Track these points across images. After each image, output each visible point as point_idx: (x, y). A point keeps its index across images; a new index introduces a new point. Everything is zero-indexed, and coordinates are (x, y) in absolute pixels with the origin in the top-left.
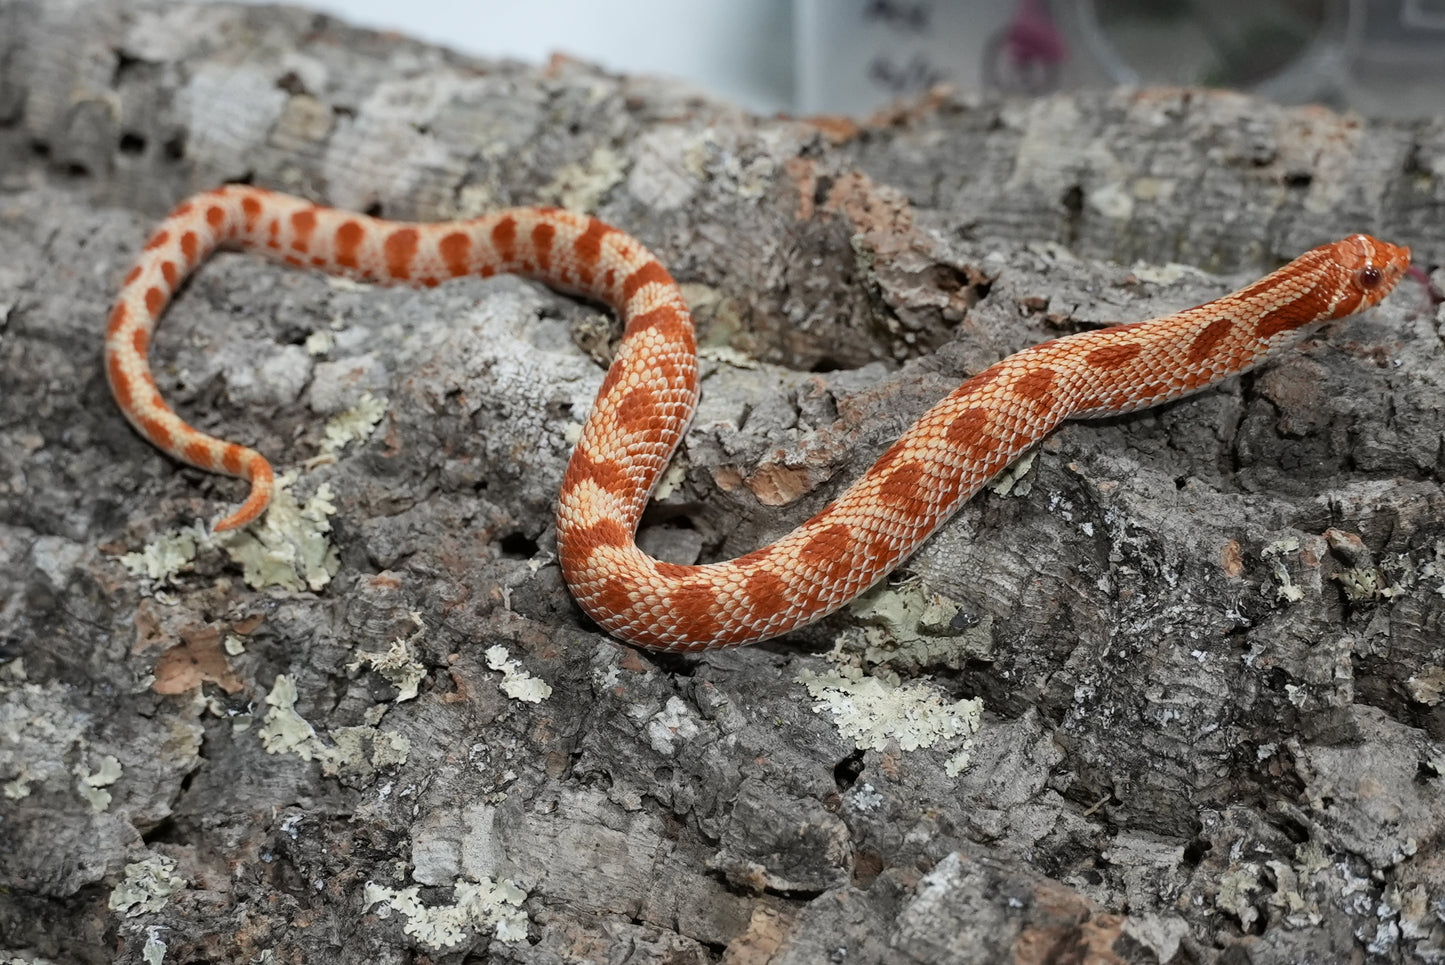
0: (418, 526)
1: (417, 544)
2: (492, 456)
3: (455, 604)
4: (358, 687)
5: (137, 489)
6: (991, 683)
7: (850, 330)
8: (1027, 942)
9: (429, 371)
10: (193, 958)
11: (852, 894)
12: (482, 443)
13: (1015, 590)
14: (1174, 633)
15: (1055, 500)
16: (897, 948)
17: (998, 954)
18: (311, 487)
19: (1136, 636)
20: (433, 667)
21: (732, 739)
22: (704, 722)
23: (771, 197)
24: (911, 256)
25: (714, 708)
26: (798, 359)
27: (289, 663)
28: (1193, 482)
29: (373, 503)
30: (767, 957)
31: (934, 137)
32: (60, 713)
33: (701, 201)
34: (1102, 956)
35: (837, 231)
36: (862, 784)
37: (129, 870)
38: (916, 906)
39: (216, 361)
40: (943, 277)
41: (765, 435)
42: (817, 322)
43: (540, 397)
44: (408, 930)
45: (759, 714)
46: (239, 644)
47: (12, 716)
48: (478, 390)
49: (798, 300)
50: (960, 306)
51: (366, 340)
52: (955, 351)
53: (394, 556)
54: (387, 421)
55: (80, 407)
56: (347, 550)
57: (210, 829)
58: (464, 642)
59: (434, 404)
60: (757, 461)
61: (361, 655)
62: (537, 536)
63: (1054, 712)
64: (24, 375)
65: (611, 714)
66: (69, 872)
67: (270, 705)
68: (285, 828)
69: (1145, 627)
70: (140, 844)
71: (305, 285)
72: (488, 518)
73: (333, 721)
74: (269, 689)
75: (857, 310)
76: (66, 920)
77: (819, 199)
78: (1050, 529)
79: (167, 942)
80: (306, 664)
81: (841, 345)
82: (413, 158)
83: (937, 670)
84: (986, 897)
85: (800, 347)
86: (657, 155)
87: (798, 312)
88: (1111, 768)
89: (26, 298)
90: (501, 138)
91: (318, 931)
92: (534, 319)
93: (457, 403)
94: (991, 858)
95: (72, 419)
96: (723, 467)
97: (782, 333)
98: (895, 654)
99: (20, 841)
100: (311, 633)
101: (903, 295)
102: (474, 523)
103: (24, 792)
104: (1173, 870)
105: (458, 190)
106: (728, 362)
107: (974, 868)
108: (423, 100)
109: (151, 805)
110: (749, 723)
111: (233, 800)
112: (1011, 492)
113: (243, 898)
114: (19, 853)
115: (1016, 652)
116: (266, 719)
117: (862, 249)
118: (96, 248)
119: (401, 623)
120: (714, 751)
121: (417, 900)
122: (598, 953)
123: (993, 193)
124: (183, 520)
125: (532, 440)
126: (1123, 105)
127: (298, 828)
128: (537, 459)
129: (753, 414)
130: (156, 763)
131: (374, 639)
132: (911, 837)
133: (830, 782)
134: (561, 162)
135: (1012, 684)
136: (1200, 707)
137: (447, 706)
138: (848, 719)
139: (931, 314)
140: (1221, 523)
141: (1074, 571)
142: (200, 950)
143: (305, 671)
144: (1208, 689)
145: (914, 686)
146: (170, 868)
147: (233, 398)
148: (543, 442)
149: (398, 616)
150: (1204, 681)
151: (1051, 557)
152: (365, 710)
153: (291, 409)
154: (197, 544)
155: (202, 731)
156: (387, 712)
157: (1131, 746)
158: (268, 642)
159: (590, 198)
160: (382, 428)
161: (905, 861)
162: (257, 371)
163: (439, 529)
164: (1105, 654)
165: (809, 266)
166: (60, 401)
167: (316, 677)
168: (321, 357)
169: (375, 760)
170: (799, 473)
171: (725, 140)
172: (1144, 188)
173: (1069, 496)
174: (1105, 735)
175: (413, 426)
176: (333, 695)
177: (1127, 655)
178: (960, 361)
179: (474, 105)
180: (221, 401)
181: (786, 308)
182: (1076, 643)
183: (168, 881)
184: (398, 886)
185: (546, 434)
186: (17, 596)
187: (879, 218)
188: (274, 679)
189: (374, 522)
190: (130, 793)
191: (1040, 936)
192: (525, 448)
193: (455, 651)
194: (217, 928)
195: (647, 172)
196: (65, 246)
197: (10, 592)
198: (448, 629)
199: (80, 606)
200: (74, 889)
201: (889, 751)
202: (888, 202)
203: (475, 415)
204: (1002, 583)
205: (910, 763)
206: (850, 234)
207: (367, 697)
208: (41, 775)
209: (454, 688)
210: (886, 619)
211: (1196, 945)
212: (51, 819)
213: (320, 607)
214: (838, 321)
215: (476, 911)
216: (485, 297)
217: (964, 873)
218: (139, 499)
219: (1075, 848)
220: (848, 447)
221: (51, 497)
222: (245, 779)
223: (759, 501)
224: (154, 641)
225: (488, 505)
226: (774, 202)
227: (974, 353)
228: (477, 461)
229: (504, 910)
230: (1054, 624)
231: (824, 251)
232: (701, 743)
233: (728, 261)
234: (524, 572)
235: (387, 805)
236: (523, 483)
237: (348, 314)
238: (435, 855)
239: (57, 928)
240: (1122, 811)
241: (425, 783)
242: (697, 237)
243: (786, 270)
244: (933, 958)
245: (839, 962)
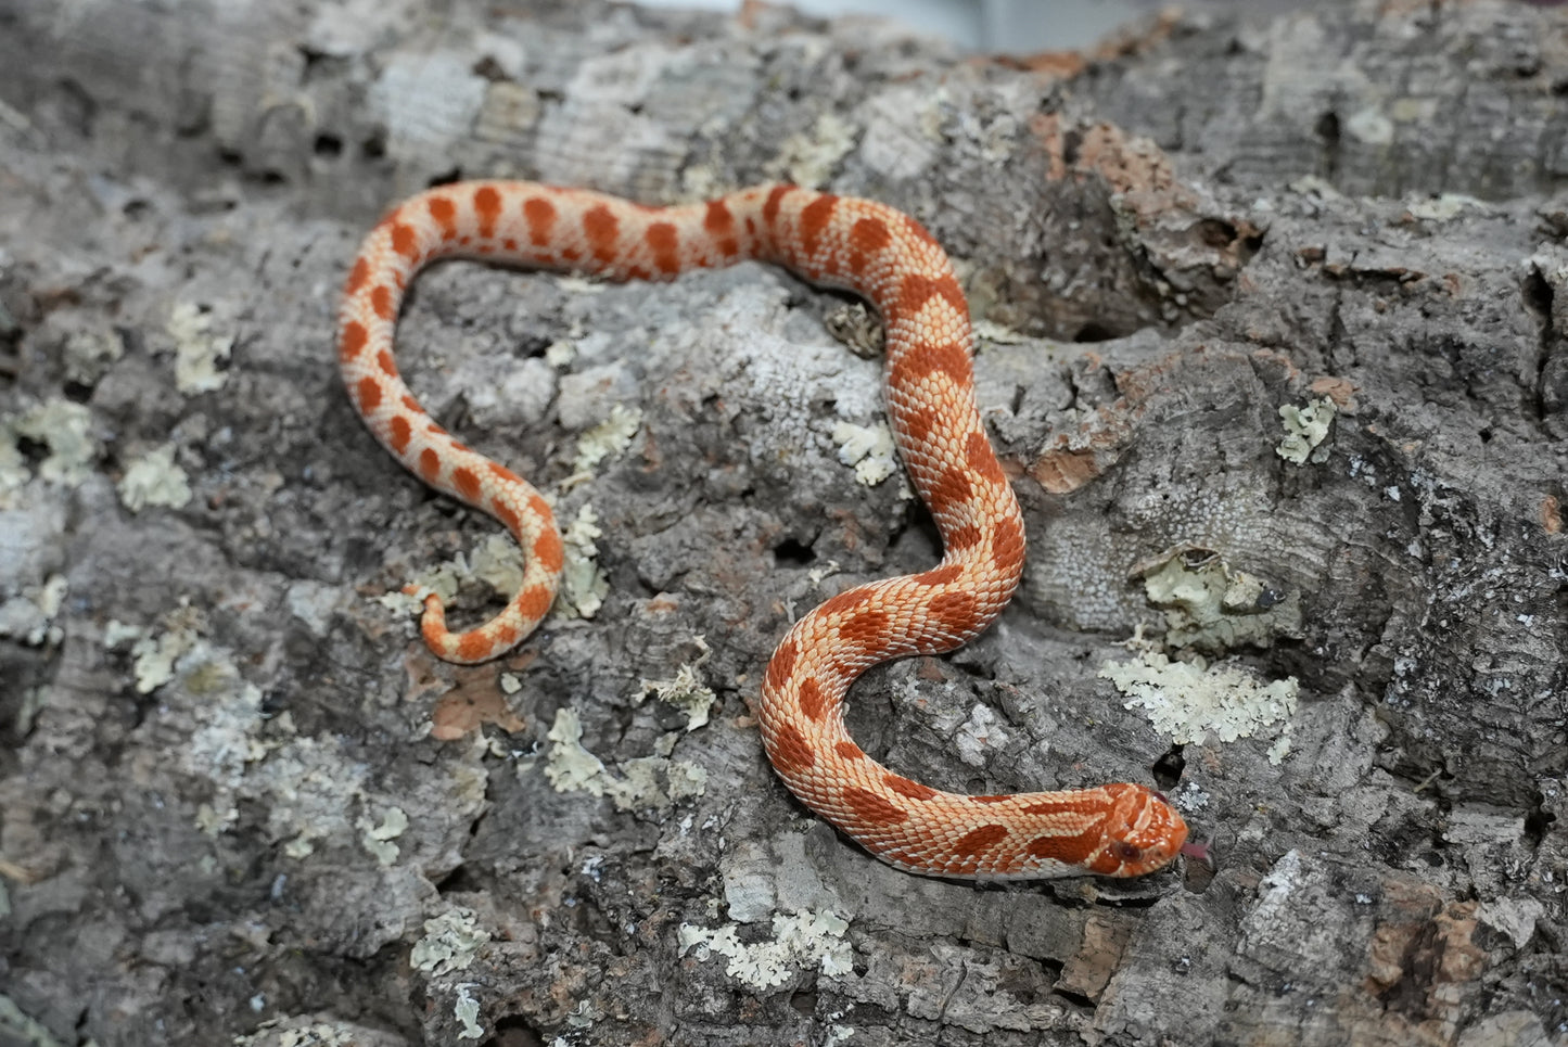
0: (688, 542)
1: (691, 562)
2: (757, 462)
3: (736, 622)
4: (644, 715)
5: (388, 524)
6: (1304, 660)
7: (1115, 295)
8: (1382, 941)
9: (682, 377)
10: (506, 1013)
11: (1187, 899)
12: (745, 449)
13: (1322, 563)
14: (1497, 598)
15: (1356, 465)
16: (1244, 955)
17: (1353, 956)
18: (572, 510)
19: (1456, 603)
20: (721, 690)
21: (1045, 746)
22: (1013, 730)
23: (1017, 159)
24: (1175, 214)
25: (1022, 714)
26: (1060, 328)
27: (568, 696)
28: (1499, 435)
29: (639, 522)
30: (1108, 973)
31: (1169, 66)
32: (336, 766)
33: (943, 168)
34: (1462, 950)
35: (1094, 192)
36: (1187, 783)
37: (429, 925)
38: (1260, 911)
39: (455, 382)
40: (1210, 232)
41: (1043, 419)
42: (1079, 289)
43: (801, 395)
44: (730, 972)
45: (1069, 715)
46: (515, 681)
47: (285, 772)
48: (735, 394)
49: (1058, 267)
50: (1232, 262)
51: (609, 347)
52: (1235, 313)
53: (668, 576)
54: (643, 433)
55: (318, 441)
56: (616, 573)
57: (506, 876)
58: (750, 661)
59: (691, 412)
60: (1039, 448)
61: (646, 684)
62: (813, 542)
63: (1375, 687)
64: (255, 412)
65: (914, 728)
66: (365, 932)
67: (553, 742)
68: (586, 871)
69: (1464, 593)
70: (436, 897)
71: (536, 291)
72: (759, 527)
73: (619, 753)
74: (550, 724)
75: (1121, 273)
76: (365, 980)
77: (1069, 157)
78: (1353, 496)
79: (479, 1000)
80: (587, 696)
81: (1106, 310)
82: (629, 141)
83: (1244, 649)
84: (1331, 894)
85: (1062, 315)
86: (889, 119)
87: (1058, 279)
88: (1440, 743)
89: (247, 329)
90: (719, 112)
91: (637, 979)
92: (783, 309)
93: (716, 410)
94: (1330, 851)
95: (310, 456)
96: (1002, 457)
97: (1042, 302)
98: (1198, 636)
99: (307, 900)
100: (589, 663)
101: (1171, 256)
102: (745, 533)
103: (306, 850)
104: (1516, 845)
105: (680, 172)
106: (990, 339)
107: (1315, 864)
108: (632, 77)
109: (441, 855)
110: (1060, 726)
111: (524, 842)
112: (1309, 459)
113: (551, 950)
114: (308, 913)
115: (1328, 627)
116: (551, 756)
117: (1123, 209)
118: (311, 268)
119: (682, 646)
120: (1027, 760)
121: (735, 939)
122: (929, 980)
123: (1241, 126)
124: (442, 556)
125: (798, 442)
126: (1370, 19)
127: (600, 870)
128: (805, 462)
129: (1027, 397)
130: (442, 812)
131: (656, 666)
132: (1245, 835)
133: (1150, 780)
134: (785, 134)
135: (1326, 659)
136: (1531, 674)
137: (740, 731)
138: (1162, 713)
139: (1203, 273)
140: (1534, 476)
141: (1383, 538)
142: (513, 1005)
143: (587, 704)
144: (1538, 655)
145: (1224, 670)
146: (471, 921)
147: (477, 420)
148: (810, 443)
149: (681, 639)
150: (1533, 647)
151: (1357, 526)
152: (654, 738)
153: (538, 427)
154: (459, 579)
155: (486, 773)
156: (678, 741)
157: (1461, 719)
158: (544, 675)
159: (822, 170)
160: (638, 442)
161: (1240, 861)
162: (499, 389)
163: (710, 543)
164: (1424, 623)
165: (1066, 230)
166: (296, 437)
167: (599, 709)
168: (564, 370)
169: (671, 793)
170: (1085, 458)
171: (959, 97)
172: (1403, 110)
173: (1370, 458)
174: (1429, 708)
175: (672, 438)
176: (618, 726)
177: (1449, 624)
178: (1241, 324)
179: (686, 79)
180: (464, 423)
181: (1045, 276)
182: (1390, 612)
183: (471, 935)
184: (713, 925)
185: (811, 434)
186: (275, 646)
187: (1136, 174)
188: (554, 713)
189: (643, 542)
190: (419, 845)
191: (1395, 934)
192: (791, 451)
193: (741, 672)
194: (529, 982)
195: (880, 139)
196: (278, 268)
197: (268, 643)
198: (732, 649)
199: (345, 653)
200: (373, 949)
201: (1209, 745)
202: (1143, 156)
203: (735, 421)
204: (1307, 555)
205: (1232, 755)
206: (1107, 194)
207: (654, 725)
208: (322, 831)
209: (746, 711)
210: (1187, 602)
211: (1553, 926)
212: (337, 875)
213: (595, 636)
214: (1101, 285)
215: (798, 946)
216: (729, 291)
217: (1305, 871)
218: (391, 534)
219: (1411, 828)
220: (1134, 426)
221: (299, 539)
222: (535, 820)
223: (1044, 490)
224: (428, 686)
225: (757, 513)
226: (1022, 164)
227: (1255, 315)
228: (742, 469)
229: (827, 943)
230: (1366, 594)
231: (1080, 213)
232: (1014, 752)
233: (978, 230)
234: (805, 583)
235: (690, 840)
236: (792, 488)
237: (586, 320)
238: (749, 891)
239: (357, 989)
240: (1455, 785)
241: (728, 814)
242: (943, 207)
243: (1041, 236)
244: (1285, 965)
245: (1183, 974)
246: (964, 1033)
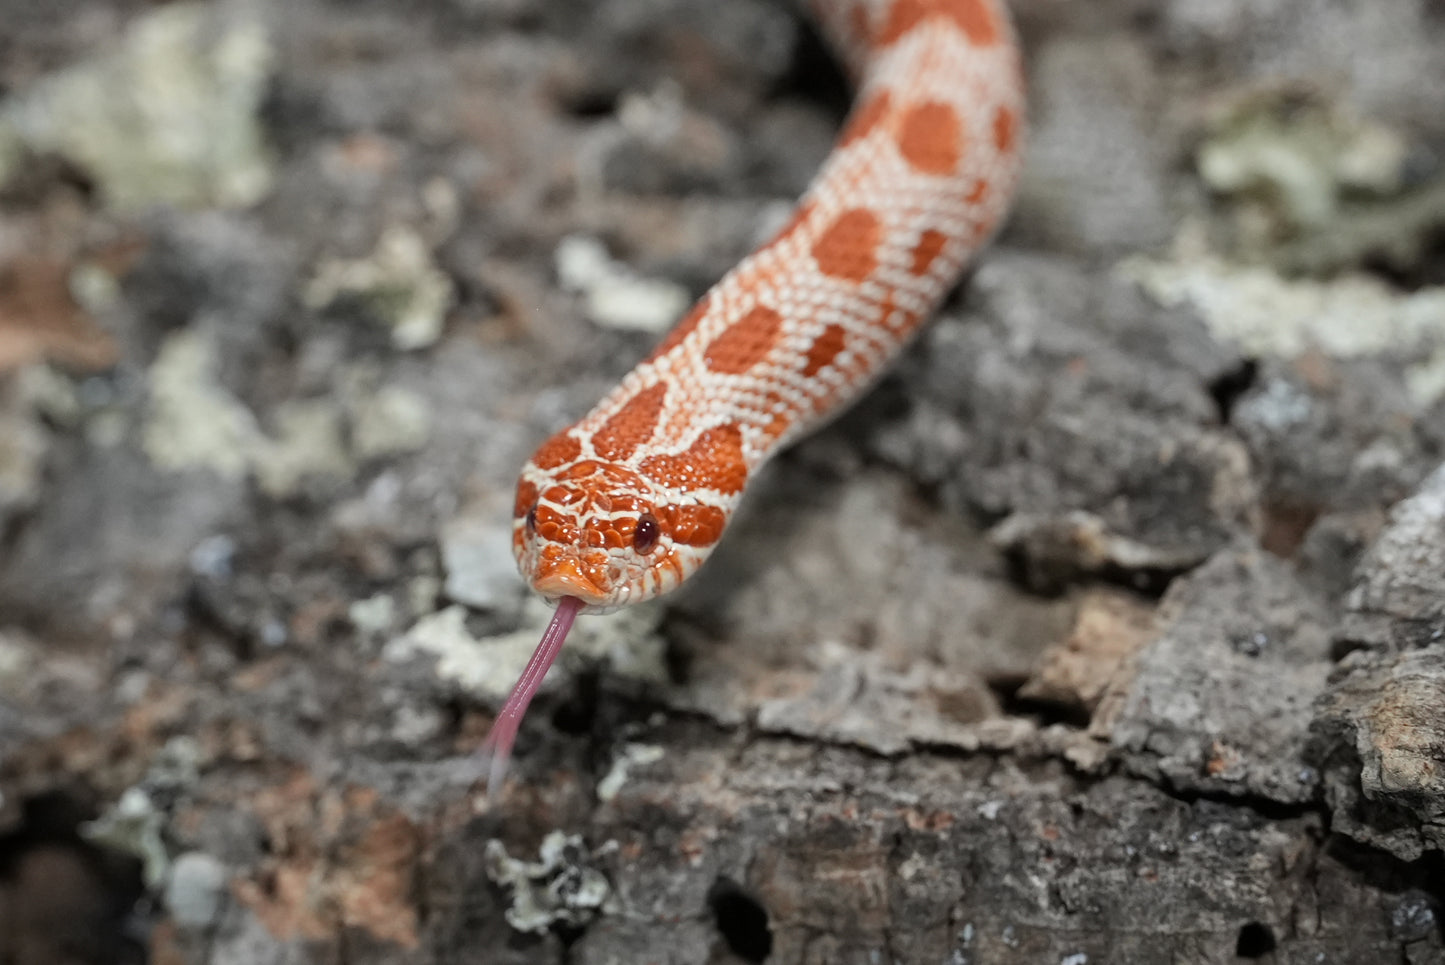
11: (1264, 561)
16: (1363, 610)
21: (1021, 342)
38: (1393, 537)
44: (443, 672)
91: (278, 691)
113: (133, 663)
121: (460, 631)
127: (230, 563)
132: (1368, 459)
133: (1200, 404)
142: (54, 763)
155: (41, 445)
161: (1357, 503)
169: (360, 448)
184: (420, 618)
205: (1346, 373)
244: (1434, 609)
245: (1254, 653)
246: (855, 756)
